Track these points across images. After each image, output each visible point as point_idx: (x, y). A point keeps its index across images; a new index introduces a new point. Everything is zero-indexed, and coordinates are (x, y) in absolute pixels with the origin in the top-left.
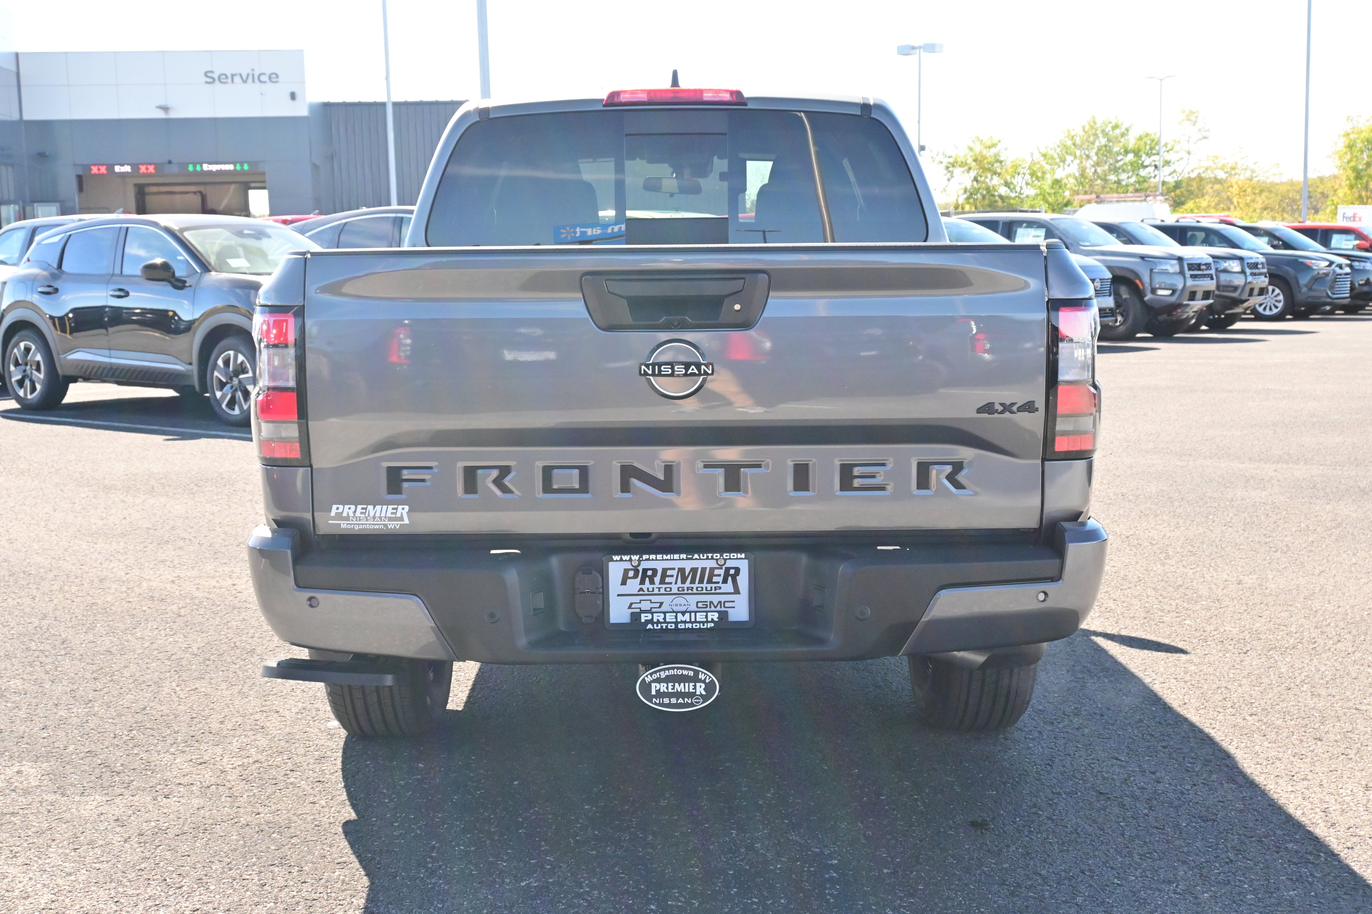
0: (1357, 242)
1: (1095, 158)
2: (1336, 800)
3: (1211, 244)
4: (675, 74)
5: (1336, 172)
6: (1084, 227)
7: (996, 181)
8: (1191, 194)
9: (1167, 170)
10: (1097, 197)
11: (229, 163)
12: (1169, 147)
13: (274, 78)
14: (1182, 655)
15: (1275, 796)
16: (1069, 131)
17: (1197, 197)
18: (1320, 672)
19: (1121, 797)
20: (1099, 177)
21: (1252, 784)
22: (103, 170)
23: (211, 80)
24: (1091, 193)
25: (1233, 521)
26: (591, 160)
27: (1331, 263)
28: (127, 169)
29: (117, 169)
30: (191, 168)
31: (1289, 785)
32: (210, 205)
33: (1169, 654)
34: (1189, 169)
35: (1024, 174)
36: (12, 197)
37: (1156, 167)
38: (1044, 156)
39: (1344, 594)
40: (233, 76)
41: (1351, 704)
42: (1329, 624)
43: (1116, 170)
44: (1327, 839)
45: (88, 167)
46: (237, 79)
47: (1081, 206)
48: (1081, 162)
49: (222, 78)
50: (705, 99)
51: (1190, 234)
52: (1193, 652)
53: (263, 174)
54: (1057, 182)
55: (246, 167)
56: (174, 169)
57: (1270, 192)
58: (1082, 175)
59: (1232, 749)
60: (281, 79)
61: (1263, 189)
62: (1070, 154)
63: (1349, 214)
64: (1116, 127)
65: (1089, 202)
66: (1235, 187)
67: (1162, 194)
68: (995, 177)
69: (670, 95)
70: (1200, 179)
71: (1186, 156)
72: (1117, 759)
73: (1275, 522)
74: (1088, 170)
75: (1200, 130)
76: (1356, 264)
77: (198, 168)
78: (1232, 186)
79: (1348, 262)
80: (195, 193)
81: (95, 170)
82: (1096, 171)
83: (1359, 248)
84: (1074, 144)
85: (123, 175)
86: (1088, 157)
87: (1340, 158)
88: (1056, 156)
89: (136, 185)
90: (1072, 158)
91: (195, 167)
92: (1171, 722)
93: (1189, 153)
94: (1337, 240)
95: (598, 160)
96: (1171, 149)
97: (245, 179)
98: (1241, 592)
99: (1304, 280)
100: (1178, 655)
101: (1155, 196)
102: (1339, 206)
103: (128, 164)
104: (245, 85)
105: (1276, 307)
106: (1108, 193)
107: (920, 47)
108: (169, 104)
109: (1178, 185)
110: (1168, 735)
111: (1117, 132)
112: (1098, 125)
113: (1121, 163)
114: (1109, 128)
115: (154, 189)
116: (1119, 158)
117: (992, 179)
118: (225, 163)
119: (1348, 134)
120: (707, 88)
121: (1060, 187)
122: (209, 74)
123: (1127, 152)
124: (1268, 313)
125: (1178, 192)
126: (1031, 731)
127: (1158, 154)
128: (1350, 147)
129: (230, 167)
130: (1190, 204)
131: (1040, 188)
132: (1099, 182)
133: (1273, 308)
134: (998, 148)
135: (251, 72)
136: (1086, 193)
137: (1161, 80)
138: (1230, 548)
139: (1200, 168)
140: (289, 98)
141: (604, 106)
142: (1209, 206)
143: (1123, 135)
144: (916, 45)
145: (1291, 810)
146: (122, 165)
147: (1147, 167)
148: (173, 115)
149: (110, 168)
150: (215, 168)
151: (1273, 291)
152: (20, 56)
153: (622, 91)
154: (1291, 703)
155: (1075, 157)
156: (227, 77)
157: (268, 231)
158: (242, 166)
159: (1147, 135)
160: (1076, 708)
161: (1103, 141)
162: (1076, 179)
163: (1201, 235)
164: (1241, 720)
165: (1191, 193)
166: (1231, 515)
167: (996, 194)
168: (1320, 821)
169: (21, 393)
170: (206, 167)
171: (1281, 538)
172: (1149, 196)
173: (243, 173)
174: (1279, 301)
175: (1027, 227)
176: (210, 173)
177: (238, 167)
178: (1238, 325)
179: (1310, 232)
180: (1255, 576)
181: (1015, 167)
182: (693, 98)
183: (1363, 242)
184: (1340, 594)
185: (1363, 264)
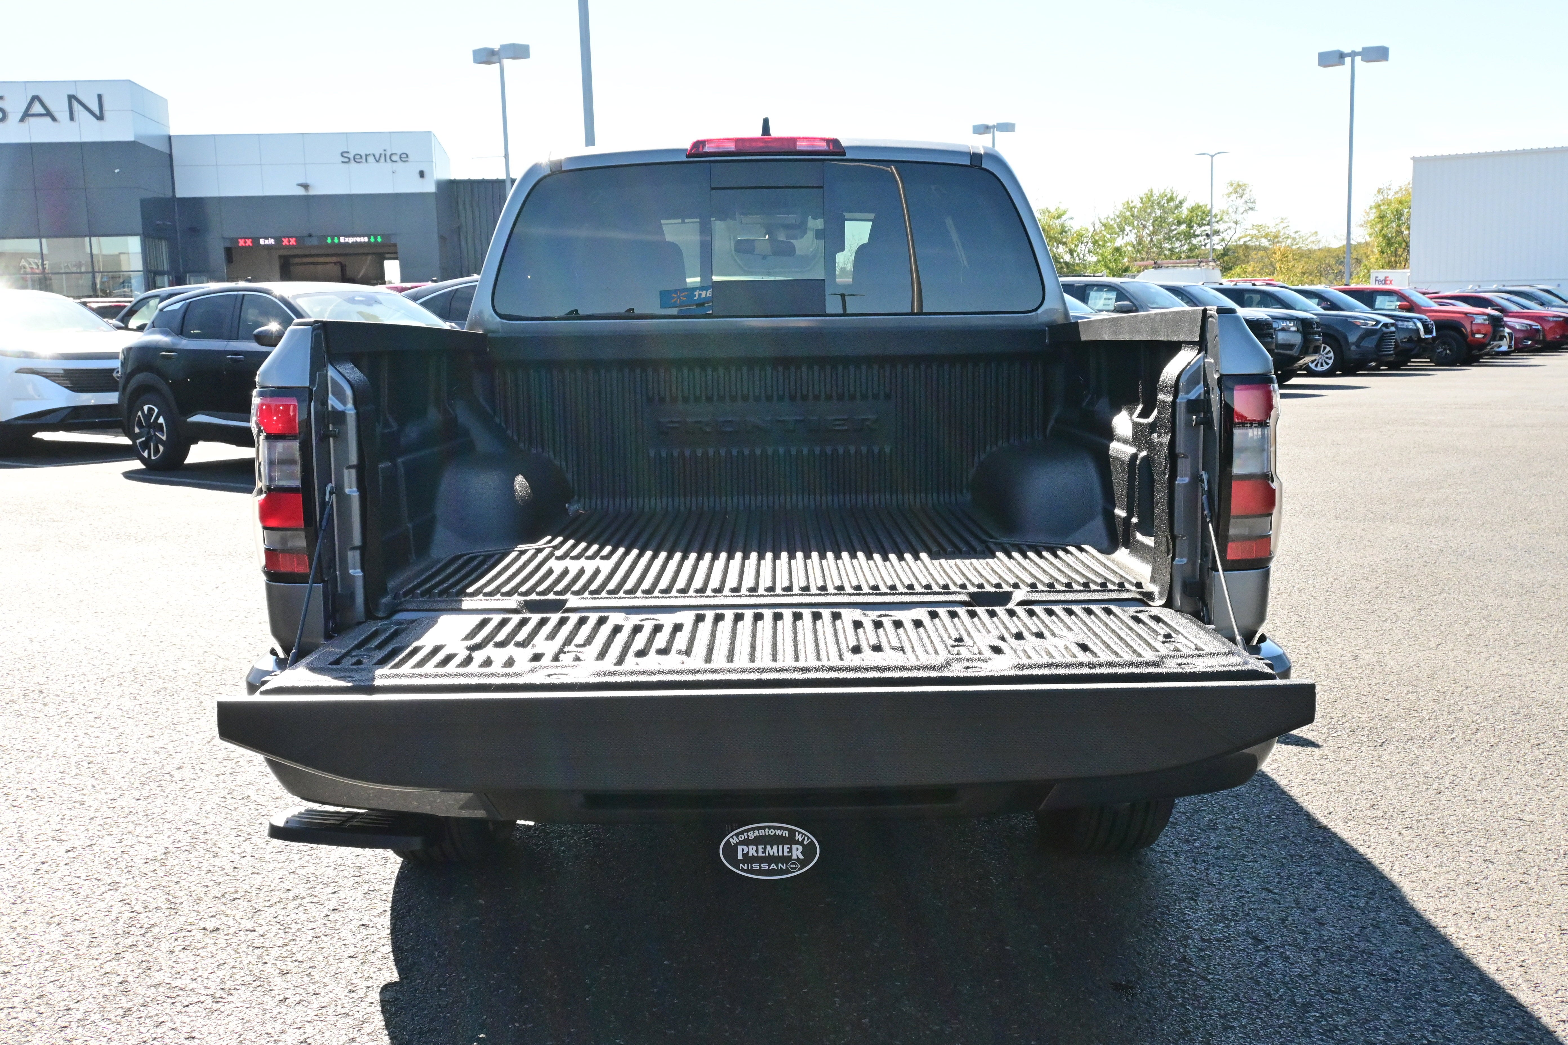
0: (1399, 303)
1: (1151, 228)
2: (1531, 949)
3: (1266, 306)
4: (766, 122)
5: (1368, 239)
6: (1152, 290)
7: (1061, 249)
8: (1237, 261)
9: (1216, 239)
10: (1155, 263)
11: (364, 236)
12: (1219, 217)
13: (404, 157)
14: (1314, 749)
15: (1460, 944)
16: (1128, 203)
17: (1243, 262)
18: (1468, 770)
19: (1283, 946)
20: (1154, 245)
21: (1430, 929)
22: (249, 242)
23: (347, 160)
24: (1148, 259)
25: (1334, 585)
26: (679, 221)
27: (1378, 322)
28: (271, 241)
29: (262, 242)
30: (329, 240)
31: (1472, 927)
32: (349, 273)
33: (1301, 748)
34: (1235, 237)
35: (1087, 243)
36: (166, 268)
37: (1207, 235)
38: (1104, 225)
39: (1468, 671)
40: (366, 156)
41: (1512, 812)
42: (1461, 709)
43: (1169, 239)
44: (1535, 1008)
45: (235, 240)
46: (371, 159)
47: (1139, 272)
48: (1139, 232)
49: (357, 159)
50: (799, 148)
51: (1246, 296)
52: (1325, 745)
53: (395, 245)
54: (1117, 250)
55: (379, 239)
56: (314, 242)
57: (1309, 258)
58: (1140, 244)
59: (1394, 877)
60: (411, 158)
61: (1303, 255)
62: (1129, 224)
63: (1381, 277)
64: (1171, 199)
65: (1146, 267)
66: (1278, 253)
67: (1214, 260)
68: (1061, 246)
69: (761, 145)
70: (1246, 247)
71: (1233, 225)
72: (1268, 890)
73: (1377, 588)
74: (1144, 239)
75: (1246, 202)
76: (1400, 323)
77: (336, 240)
78: (1275, 253)
79: (1393, 321)
80: (335, 263)
81: (241, 243)
82: (1152, 240)
83: (1401, 308)
84: (1133, 216)
85: (268, 247)
86: (1144, 226)
87: (1372, 227)
88: (1115, 226)
89: (280, 257)
90: (1130, 228)
91: (333, 239)
92: (1320, 839)
93: (1236, 223)
94: (1380, 301)
95: (686, 221)
96: (1221, 219)
97: (381, 250)
98: (1361, 670)
99: (1353, 338)
100: (1310, 749)
101: (1207, 262)
102: (1372, 271)
103: (272, 238)
104: (377, 164)
105: (1327, 364)
106: (1162, 259)
107: (994, 127)
108: (309, 182)
109: (1226, 252)
110: (1320, 857)
111: (1172, 204)
112: (1155, 197)
113: (1175, 232)
114: (1164, 201)
115: (299, 260)
116: (1173, 228)
117: (1058, 247)
118: (360, 236)
119: (1379, 206)
120: (801, 136)
121: (1120, 255)
122: (345, 155)
123: (1179, 223)
124: (1319, 369)
125: (1226, 258)
126: (1165, 852)
127: (1208, 224)
128: (1382, 217)
129: (366, 239)
130: (1238, 269)
131: (1102, 255)
132: (1155, 249)
133: (1324, 364)
134: (1064, 218)
135: (383, 153)
136: (1143, 259)
137: (1212, 156)
138: (1337, 617)
139: (1246, 236)
140: (418, 176)
141: (687, 157)
142: (1254, 271)
143: (1177, 207)
144: (990, 124)
145: (1481, 962)
146: (266, 238)
147: (1198, 236)
148: (312, 192)
149: (256, 240)
150: (351, 240)
151: (1325, 348)
152: (172, 139)
153: (708, 141)
154: (1447, 812)
155: (1133, 227)
156: (361, 157)
157: (379, 297)
158: (376, 238)
159: (1199, 207)
160: (1210, 820)
161: (1158, 213)
162: (1134, 247)
163: (1257, 297)
164: (1396, 836)
165: (1238, 258)
166: (1331, 580)
167: (1062, 260)
168: (1520, 981)
169: (146, 454)
170: (342, 239)
171: (1387, 606)
172: (1202, 262)
173: (376, 244)
174: (1330, 358)
175: (1097, 290)
176: (346, 245)
177: (372, 240)
178: (1294, 381)
179: (1356, 294)
180: (1371, 651)
181: (1080, 236)
182: (785, 148)
183: (1406, 303)
184: (1464, 672)
185: (1406, 323)
